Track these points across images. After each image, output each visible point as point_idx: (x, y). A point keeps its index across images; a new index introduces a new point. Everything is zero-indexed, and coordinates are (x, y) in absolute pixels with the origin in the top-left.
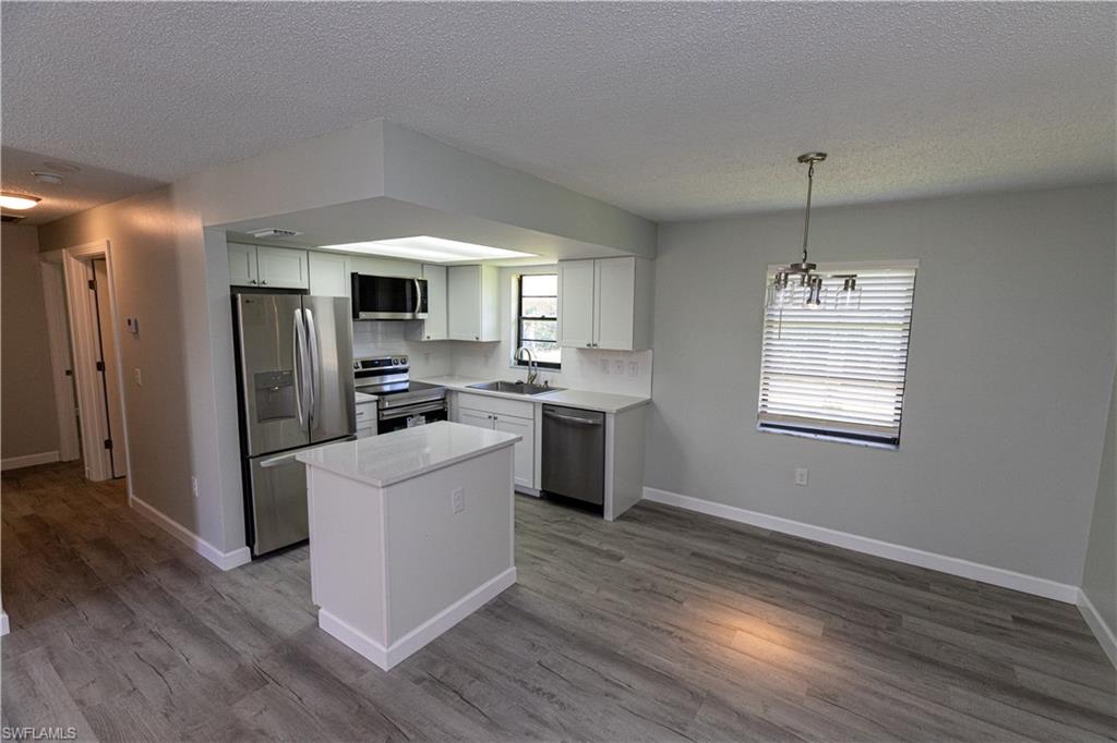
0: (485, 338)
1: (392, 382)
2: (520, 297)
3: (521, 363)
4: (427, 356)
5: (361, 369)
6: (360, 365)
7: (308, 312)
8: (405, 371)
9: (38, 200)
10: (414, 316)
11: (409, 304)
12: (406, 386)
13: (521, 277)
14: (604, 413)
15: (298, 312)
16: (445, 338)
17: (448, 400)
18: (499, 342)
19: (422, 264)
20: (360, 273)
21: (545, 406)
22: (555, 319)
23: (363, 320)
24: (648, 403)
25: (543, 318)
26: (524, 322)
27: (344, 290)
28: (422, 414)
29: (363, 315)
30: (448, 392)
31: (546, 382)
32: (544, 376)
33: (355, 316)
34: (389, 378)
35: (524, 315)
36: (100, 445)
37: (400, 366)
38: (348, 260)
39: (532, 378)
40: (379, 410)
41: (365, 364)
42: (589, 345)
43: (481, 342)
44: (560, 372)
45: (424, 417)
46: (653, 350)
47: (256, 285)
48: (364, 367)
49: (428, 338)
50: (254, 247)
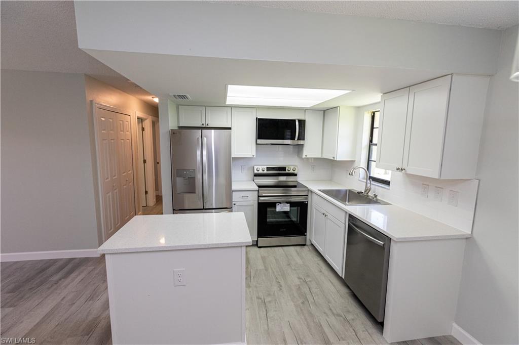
0: (340, 158)
2: (372, 128)
4: (313, 167)
6: (265, 169)
8: (295, 175)
10: (294, 142)
11: (289, 135)
12: (295, 184)
13: (373, 113)
16: (320, 157)
17: (309, 197)
18: (354, 161)
19: (305, 110)
21: (351, 217)
28: (287, 203)
29: (259, 141)
30: (309, 191)
31: (376, 196)
32: (377, 189)
35: (374, 142)
37: (291, 172)
38: (254, 110)
39: (367, 191)
40: (259, 196)
41: (269, 169)
43: (336, 161)
44: (389, 189)
45: (289, 205)
46: (480, 180)
47: (204, 126)
48: (267, 171)
49: (306, 156)
50: (204, 107)
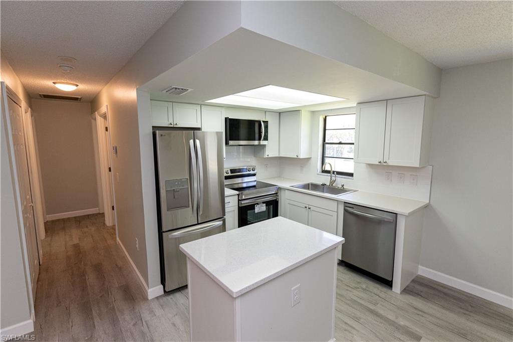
0: (302, 156)
1: (247, 181)
2: (325, 130)
3: (324, 171)
4: (266, 166)
5: (230, 174)
6: (229, 172)
7: (198, 142)
8: (254, 175)
9: (77, 86)
10: (259, 142)
11: (257, 136)
12: (254, 184)
13: (326, 117)
14: (396, 214)
15: (192, 141)
16: (277, 156)
17: (279, 194)
18: (310, 158)
19: (266, 111)
20: (230, 118)
21: (346, 204)
22: (353, 144)
23: (231, 146)
24: (427, 207)
25: (340, 143)
26: (327, 146)
27: (221, 127)
28: (264, 203)
29: (231, 142)
30: (279, 189)
31: (343, 186)
32: (340, 181)
33: (227, 143)
34: (246, 179)
35: (326, 141)
36: (110, 208)
37: (252, 172)
38: (223, 110)
39: (332, 182)
40: (239, 200)
41: (232, 171)
42: (380, 162)
43: (299, 158)
44: (353, 179)
45: (265, 204)
46: (433, 166)
47: (172, 126)
48: (231, 173)
49: (268, 155)
50: (171, 103)
